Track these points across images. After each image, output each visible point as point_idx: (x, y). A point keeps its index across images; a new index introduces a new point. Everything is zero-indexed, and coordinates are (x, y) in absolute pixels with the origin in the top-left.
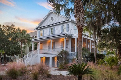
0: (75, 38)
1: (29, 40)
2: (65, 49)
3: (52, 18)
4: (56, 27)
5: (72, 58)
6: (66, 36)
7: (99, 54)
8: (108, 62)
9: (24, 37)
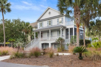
0: (68, 28)
1: (32, 30)
2: (61, 37)
3: (50, 13)
4: (53, 20)
5: (67, 43)
6: (62, 27)
7: (87, 40)
8: (94, 45)
9: (27, 28)
